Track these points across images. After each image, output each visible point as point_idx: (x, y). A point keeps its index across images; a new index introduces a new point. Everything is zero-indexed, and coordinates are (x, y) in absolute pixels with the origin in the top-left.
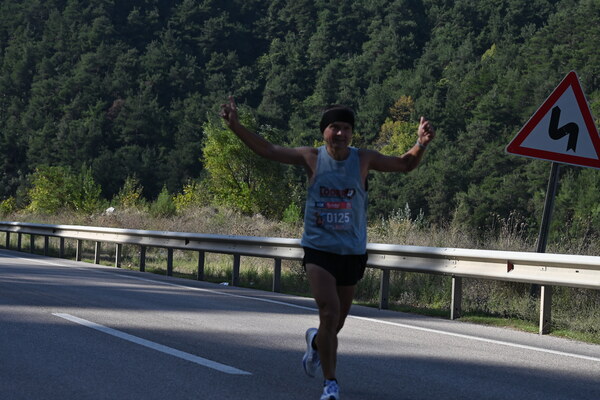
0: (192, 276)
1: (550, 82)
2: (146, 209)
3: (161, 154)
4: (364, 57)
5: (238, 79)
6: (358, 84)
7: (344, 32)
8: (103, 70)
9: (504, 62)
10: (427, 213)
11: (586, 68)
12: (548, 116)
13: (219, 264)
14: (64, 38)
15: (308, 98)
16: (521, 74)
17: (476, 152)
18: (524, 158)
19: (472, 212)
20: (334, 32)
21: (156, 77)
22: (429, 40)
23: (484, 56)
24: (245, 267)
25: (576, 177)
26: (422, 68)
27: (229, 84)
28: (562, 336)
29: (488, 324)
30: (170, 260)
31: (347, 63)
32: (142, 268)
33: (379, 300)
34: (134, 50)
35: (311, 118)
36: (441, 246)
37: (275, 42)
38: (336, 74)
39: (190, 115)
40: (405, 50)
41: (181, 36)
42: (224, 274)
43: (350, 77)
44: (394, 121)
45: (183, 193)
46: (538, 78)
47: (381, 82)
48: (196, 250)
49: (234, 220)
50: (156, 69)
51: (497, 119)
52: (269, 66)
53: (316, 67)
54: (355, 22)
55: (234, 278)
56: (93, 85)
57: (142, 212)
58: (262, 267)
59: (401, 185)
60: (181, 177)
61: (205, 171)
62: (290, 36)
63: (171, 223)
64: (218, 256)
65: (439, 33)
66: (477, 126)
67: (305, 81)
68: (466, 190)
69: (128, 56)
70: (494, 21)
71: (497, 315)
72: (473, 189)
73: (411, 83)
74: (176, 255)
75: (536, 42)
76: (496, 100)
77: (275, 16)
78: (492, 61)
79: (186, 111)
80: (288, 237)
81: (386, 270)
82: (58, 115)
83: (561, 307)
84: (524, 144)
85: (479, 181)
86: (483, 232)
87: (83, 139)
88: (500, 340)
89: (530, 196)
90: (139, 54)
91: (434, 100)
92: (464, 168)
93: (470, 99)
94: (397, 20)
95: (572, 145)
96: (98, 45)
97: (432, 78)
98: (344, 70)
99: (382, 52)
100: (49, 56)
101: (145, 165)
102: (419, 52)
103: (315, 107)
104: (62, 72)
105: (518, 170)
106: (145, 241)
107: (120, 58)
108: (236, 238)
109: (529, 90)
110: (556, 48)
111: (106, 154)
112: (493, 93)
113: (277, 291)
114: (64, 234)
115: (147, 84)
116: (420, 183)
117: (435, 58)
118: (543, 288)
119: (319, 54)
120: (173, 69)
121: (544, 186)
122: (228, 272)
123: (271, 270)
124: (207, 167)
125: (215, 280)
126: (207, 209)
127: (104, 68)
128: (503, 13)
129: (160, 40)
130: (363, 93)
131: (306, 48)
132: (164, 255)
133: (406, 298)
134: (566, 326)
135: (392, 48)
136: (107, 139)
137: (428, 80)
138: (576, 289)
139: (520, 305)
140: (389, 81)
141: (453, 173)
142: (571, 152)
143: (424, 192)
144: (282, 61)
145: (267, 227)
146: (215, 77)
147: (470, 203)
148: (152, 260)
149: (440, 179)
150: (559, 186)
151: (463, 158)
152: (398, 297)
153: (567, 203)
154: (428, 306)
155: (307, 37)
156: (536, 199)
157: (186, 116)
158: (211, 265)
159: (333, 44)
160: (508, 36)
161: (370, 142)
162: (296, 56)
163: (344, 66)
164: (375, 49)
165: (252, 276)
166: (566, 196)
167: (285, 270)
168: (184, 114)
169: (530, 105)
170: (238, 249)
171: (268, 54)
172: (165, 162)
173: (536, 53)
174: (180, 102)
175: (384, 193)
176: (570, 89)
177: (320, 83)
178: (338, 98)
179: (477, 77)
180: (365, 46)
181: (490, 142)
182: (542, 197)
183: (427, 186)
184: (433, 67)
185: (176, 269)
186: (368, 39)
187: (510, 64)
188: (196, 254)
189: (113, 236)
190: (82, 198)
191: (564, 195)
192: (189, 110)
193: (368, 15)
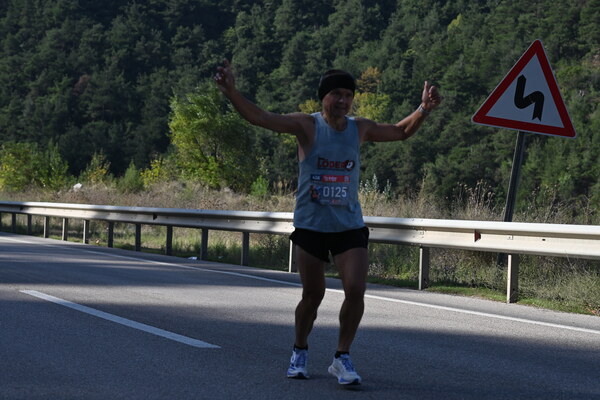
0: (161, 251)
1: (516, 52)
2: (113, 185)
3: (128, 130)
4: (330, 29)
5: (204, 52)
6: (324, 56)
7: (310, 4)
8: (69, 45)
9: (470, 32)
10: (395, 184)
11: (552, 37)
12: (513, 85)
13: (187, 238)
14: (28, 14)
15: (275, 71)
16: (487, 43)
17: (443, 123)
18: (491, 127)
19: (439, 182)
20: (300, 5)
21: (122, 52)
22: (394, 11)
23: (450, 27)
24: (213, 241)
25: (542, 146)
26: (388, 39)
27: (195, 58)
28: (530, 304)
29: (456, 293)
30: (138, 236)
31: (313, 35)
32: (110, 244)
34: (99, 25)
35: (278, 91)
36: (409, 217)
37: (241, 15)
38: (302, 47)
39: (157, 89)
40: (371, 22)
41: (146, 10)
42: (192, 248)
43: (317, 49)
44: (361, 92)
45: (150, 168)
46: (504, 47)
47: (347, 53)
48: (164, 225)
49: (202, 194)
50: (122, 44)
51: (464, 89)
52: (235, 39)
53: (282, 40)
55: (203, 252)
56: (59, 61)
57: (109, 187)
58: (230, 241)
59: (369, 156)
60: (148, 152)
61: (173, 146)
62: (256, 8)
63: (139, 199)
64: (186, 230)
66: (444, 96)
67: (271, 54)
68: (433, 161)
69: (93, 32)
71: (465, 284)
72: (440, 160)
73: (377, 54)
74: (144, 230)
75: (502, 12)
76: (463, 70)
78: (458, 31)
79: (153, 86)
80: (256, 210)
82: (24, 92)
83: (528, 275)
84: (491, 114)
85: (446, 151)
86: (450, 203)
87: (50, 116)
88: (468, 309)
89: (498, 165)
90: (104, 30)
91: (401, 71)
92: (432, 139)
93: (436, 69)
95: (538, 113)
96: (63, 20)
97: (398, 49)
98: (310, 42)
99: (348, 24)
100: (14, 33)
101: (112, 141)
102: (385, 23)
103: (282, 80)
104: (27, 48)
105: (485, 139)
106: (113, 217)
107: (86, 33)
108: (203, 212)
109: (495, 60)
110: (522, 17)
111: (73, 131)
112: (459, 64)
113: (245, 264)
114: (31, 211)
115: (113, 59)
116: (387, 155)
117: (401, 29)
118: (510, 257)
119: (286, 27)
120: (139, 43)
121: (511, 155)
122: (196, 247)
123: (240, 243)
124: (174, 142)
125: (183, 255)
126: (175, 184)
127: (70, 43)
129: (125, 15)
130: (329, 65)
131: (272, 21)
132: (132, 230)
133: (374, 270)
134: (533, 295)
135: (358, 20)
136: (74, 115)
137: (395, 51)
138: (543, 257)
139: (488, 274)
140: (356, 53)
141: (420, 144)
142: (536, 121)
143: (392, 164)
144: (249, 34)
145: (235, 200)
146: (181, 51)
147: (438, 173)
148: (120, 236)
149: (408, 150)
150: (526, 156)
151: (430, 128)
153: (534, 172)
154: (396, 277)
155: (273, 10)
156: (503, 168)
157: (153, 91)
158: (179, 240)
159: (299, 16)
160: (474, 6)
162: (263, 28)
163: (310, 38)
164: (341, 21)
165: (220, 250)
166: (533, 165)
167: (253, 244)
168: (150, 89)
169: (496, 75)
170: (206, 224)
171: (234, 27)
172: (132, 137)
173: (502, 22)
174: (146, 77)
176: (535, 58)
177: (286, 55)
178: (305, 70)
179: (443, 47)
180: (331, 18)
181: (456, 112)
182: (509, 167)
183: (395, 157)
184: (399, 38)
185: (144, 245)
186: (334, 11)
187: (475, 34)
188: (164, 229)
189: (80, 212)
190: (49, 175)
191: (531, 164)
192: (156, 84)
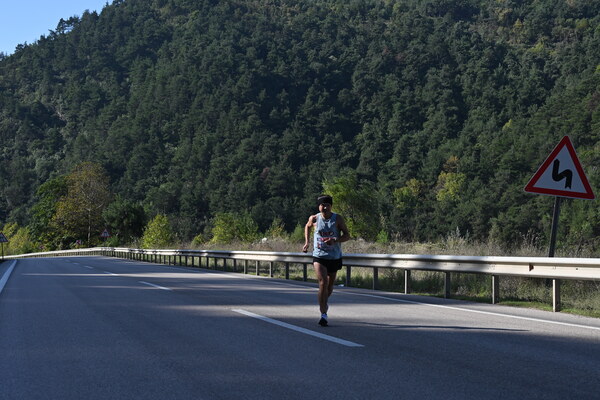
2: (287, 238)
3: (295, 202)
4: (424, 132)
5: (343, 150)
6: (421, 150)
7: (411, 116)
8: (256, 149)
9: (518, 131)
10: (472, 233)
11: (573, 132)
12: (551, 166)
14: (229, 130)
15: (389, 160)
16: (530, 138)
17: (502, 191)
18: (534, 194)
19: (501, 230)
20: (404, 117)
21: (290, 152)
22: (467, 119)
23: (504, 127)
24: (354, 273)
26: (463, 137)
27: (337, 154)
28: (569, 312)
29: (518, 306)
31: (413, 136)
33: (443, 292)
34: (275, 135)
35: (392, 173)
36: (483, 255)
37: (366, 125)
38: (406, 144)
39: (313, 175)
40: (451, 126)
41: (305, 124)
42: (340, 279)
43: (416, 145)
44: (447, 173)
46: (541, 140)
47: (436, 147)
50: (290, 147)
51: (515, 168)
52: (363, 141)
53: (393, 140)
54: (417, 110)
55: (347, 281)
56: (250, 159)
57: (285, 240)
58: (365, 273)
59: (453, 215)
62: (375, 120)
65: (473, 114)
66: (502, 174)
67: (386, 150)
68: (496, 216)
69: (271, 140)
70: (510, 103)
71: (523, 300)
72: (501, 215)
73: (456, 147)
74: (309, 267)
75: (538, 116)
76: (514, 155)
77: (365, 109)
78: (509, 130)
79: (310, 173)
81: (448, 272)
82: (228, 180)
83: (567, 293)
84: (537, 185)
85: (505, 210)
86: (511, 245)
87: (245, 194)
89: (540, 218)
90: (278, 138)
91: (472, 158)
92: (495, 202)
93: (496, 156)
94: (445, 106)
95: (568, 184)
96: (252, 133)
97: (470, 143)
98: (412, 141)
99: (436, 128)
100: (221, 142)
101: (285, 209)
102: (461, 127)
103: (394, 166)
104: (229, 152)
105: (531, 201)
107: (266, 140)
109: (536, 148)
110: (552, 119)
111: (260, 204)
112: (511, 152)
113: (376, 289)
114: (236, 257)
115: (284, 157)
116: (466, 213)
117: (471, 130)
118: (554, 281)
119: (395, 132)
120: (300, 146)
121: (550, 211)
122: (343, 278)
123: (372, 275)
127: (256, 147)
128: (515, 98)
129: (291, 128)
130: (425, 155)
131: (386, 128)
132: (301, 268)
133: (462, 291)
134: (571, 306)
135: (443, 125)
136: (260, 193)
137: (468, 145)
138: (575, 281)
139: (539, 292)
140: (443, 147)
141: (487, 205)
142: (568, 189)
143: (469, 219)
144: (371, 137)
145: (367, 246)
146: (328, 150)
147: (500, 224)
148: (293, 271)
149: (479, 210)
150: (559, 211)
151: (494, 195)
152: (456, 290)
153: (565, 222)
154: (477, 295)
155: (387, 121)
156: (544, 220)
159: (404, 124)
160: (519, 113)
161: (431, 187)
162: (380, 133)
163: (412, 138)
164: (432, 126)
165: (359, 280)
168: (309, 175)
169: (536, 158)
170: (349, 263)
171: (361, 133)
172: (298, 207)
173: (539, 123)
174: (306, 167)
175: (442, 220)
176: (565, 147)
177: (396, 150)
178: (409, 160)
179: (500, 141)
180: (425, 125)
181: (511, 183)
182: (548, 219)
183: (470, 215)
184: (470, 136)
185: (309, 277)
186: (426, 120)
187: (521, 132)
189: (267, 257)
190: (246, 233)
191: (563, 216)
192: (312, 172)
193: (426, 104)
